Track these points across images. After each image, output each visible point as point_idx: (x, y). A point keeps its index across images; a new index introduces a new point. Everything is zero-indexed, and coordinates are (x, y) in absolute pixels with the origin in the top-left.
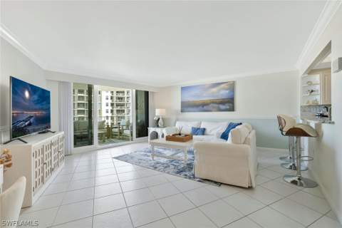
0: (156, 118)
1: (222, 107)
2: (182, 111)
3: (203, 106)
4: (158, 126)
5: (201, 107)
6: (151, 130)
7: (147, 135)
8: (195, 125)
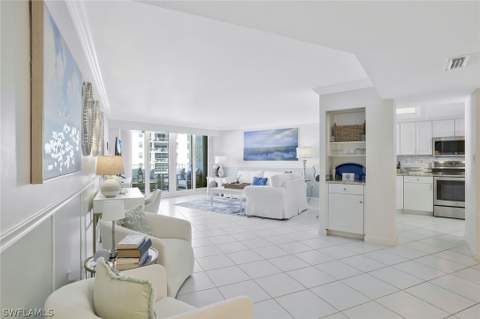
0: (215, 167)
1: (286, 155)
2: (245, 159)
3: (267, 154)
4: (218, 176)
5: (264, 156)
6: (210, 179)
7: (206, 186)
8: (257, 174)
